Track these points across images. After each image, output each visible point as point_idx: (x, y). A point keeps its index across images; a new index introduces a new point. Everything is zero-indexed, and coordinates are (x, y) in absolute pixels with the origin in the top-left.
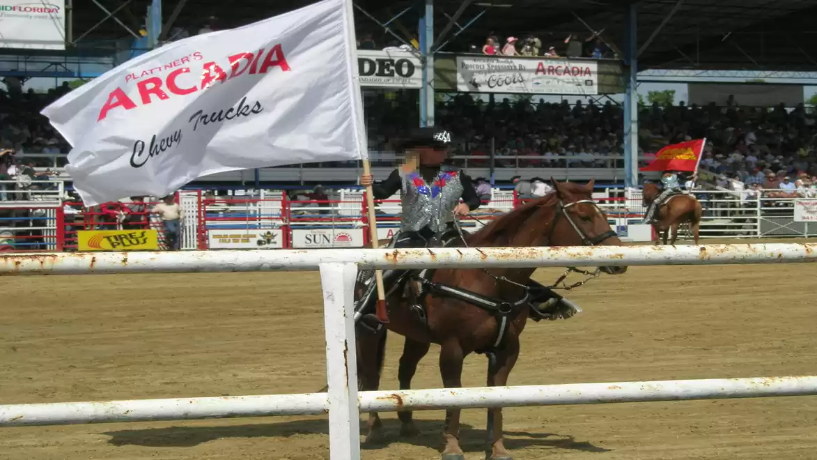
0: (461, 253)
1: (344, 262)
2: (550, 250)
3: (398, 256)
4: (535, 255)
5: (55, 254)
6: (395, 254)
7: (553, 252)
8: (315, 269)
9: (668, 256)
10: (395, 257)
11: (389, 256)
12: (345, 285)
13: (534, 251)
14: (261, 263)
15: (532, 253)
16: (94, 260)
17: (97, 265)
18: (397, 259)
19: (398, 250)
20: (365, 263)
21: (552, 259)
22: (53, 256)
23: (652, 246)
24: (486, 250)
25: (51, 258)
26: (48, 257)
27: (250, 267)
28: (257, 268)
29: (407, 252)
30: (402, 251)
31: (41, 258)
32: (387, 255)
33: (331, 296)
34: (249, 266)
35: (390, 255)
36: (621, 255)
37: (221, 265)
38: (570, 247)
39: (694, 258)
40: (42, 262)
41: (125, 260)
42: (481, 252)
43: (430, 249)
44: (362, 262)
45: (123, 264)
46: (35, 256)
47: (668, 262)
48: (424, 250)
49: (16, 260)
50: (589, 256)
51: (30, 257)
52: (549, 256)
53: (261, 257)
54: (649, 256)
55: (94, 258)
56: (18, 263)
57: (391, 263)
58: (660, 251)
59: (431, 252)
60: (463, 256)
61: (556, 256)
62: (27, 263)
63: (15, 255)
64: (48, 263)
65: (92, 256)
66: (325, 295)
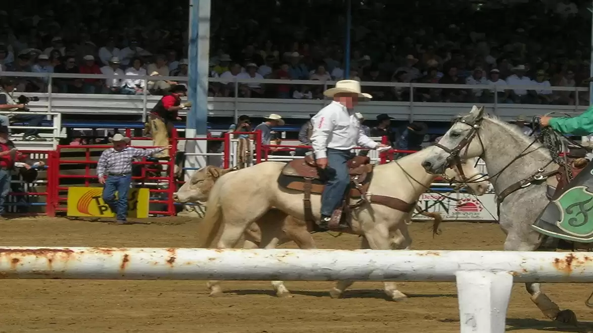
1: (493, 271)
3: (574, 263)
5: (71, 248)
6: (570, 260)
8: (451, 279)
10: (569, 264)
11: (560, 264)
12: (493, 303)
14: (372, 268)
16: (126, 259)
17: (131, 266)
18: (572, 268)
19: (575, 254)
20: (525, 273)
22: (68, 252)
25: (65, 254)
26: (60, 254)
27: (356, 275)
29: (586, 258)
30: (580, 255)
31: (50, 255)
32: (557, 261)
33: (471, 319)
34: (354, 273)
35: (562, 262)
37: (312, 270)
40: (50, 261)
41: (171, 261)
44: (519, 270)
45: (169, 266)
46: (41, 252)
49: (14, 256)
51: (34, 252)
53: (371, 261)
55: (126, 256)
56: (16, 261)
57: (562, 273)
62: (29, 262)
63: (12, 248)
64: (60, 261)
65: (123, 253)
66: (463, 319)
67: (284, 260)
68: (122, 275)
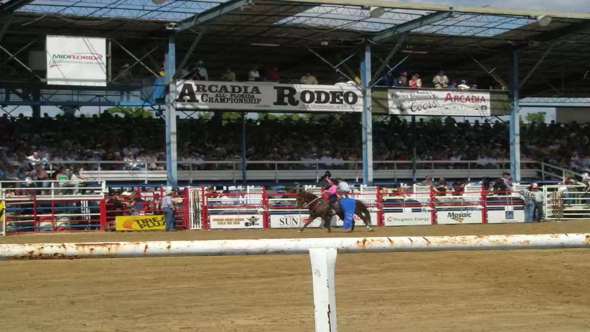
0: (412, 241)
1: (327, 248)
2: (476, 238)
3: (366, 243)
4: (465, 242)
5: (119, 243)
6: (364, 241)
7: (478, 239)
8: (307, 252)
9: (562, 242)
10: (364, 243)
11: (360, 243)
12: (328, 264)
14: (267, 248)
15: (464, 240)
16: (146, 247)
17: (150, 250)
18: (366, 245)
19: (367, 238)
20: (343, 248)
21: (478, 245)
23: (551, 235)
24: (430, 238)
25: (116, 246)
26: (114, 245)
28: (264, 253)
29: (372, 240)
30: (369, 239)
31: (109, 246)
32: (358, 242)
33: (318, 272)
34: (258, 251)
36: (528, 242)
37: (238, 250)
38: (491, 236)
39: (582, 243)
40: (109, 249)
41: (169, 247)
42: (426, 240)
44: (340, 247)
45: (168, 250)
46: (104, 245)
47: (563, 246)
48: (385, 239)
49: (91, 247)
50: (505, 242)
51: (101, 245)
52: (476, 242)
53: (268, 244)
54: (548, 242)
55: (147, 246)
56: (92, 249)
57: (361, 248)
58: (557, 238)
59: (390, 240)
60: (413, 243)
61: (481, 242)
62: (99, 250)
63: (90, 243)
64: (114, 249)
65: (145, 244)
66: (314, 272)
67: (224, 245)
68: (145, 255)
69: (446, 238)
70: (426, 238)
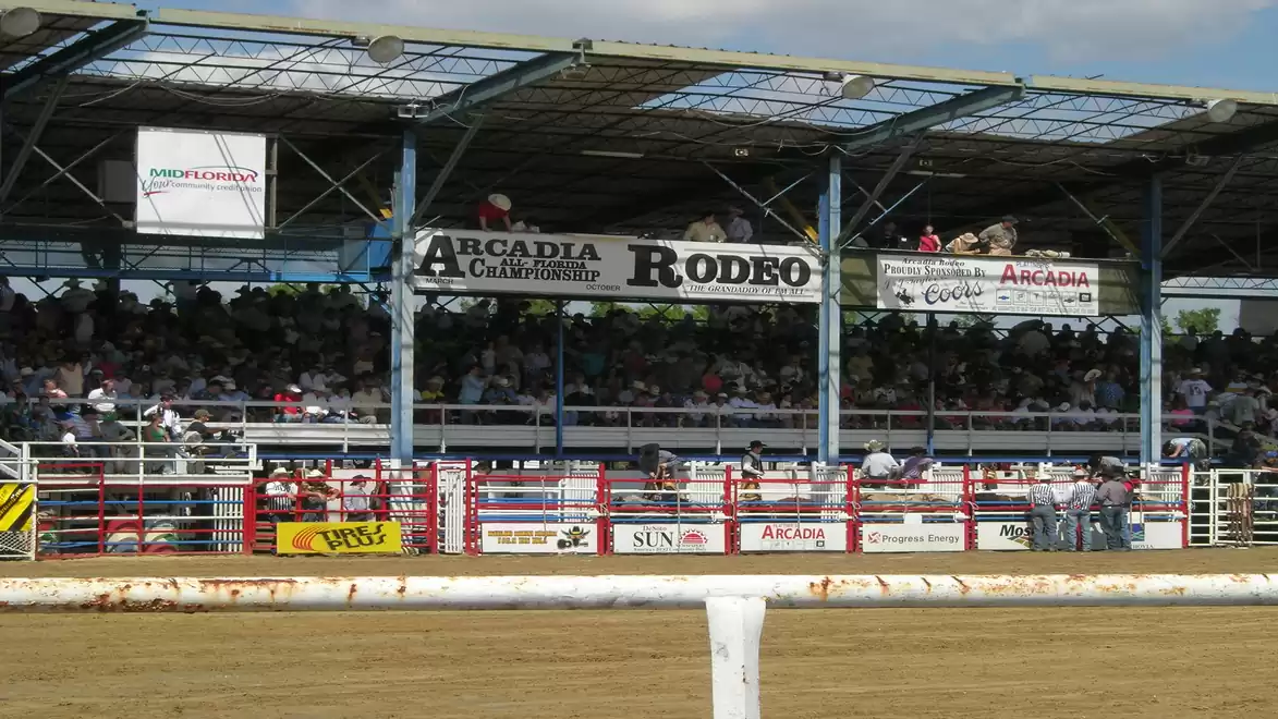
0: (929, 584)
1: (745, 597)
2: (1068, 580)
3: (830, 587)
4: (1045, 589)
5: (294, 578)
6: (825, 584)
7: (1073, 583)
8: (701, 606)
9: (1255, 591)
10: (825, 588)
11: (815, 588)
12: (746, 632)
13: (1044, 581)
14: (613, 595)
15: (1042, 585)
16: (353, 589)
17: (359, 596)
18: (828, 592)
19: (830, 577)
20: (778, 598)
21: (1073, 594)
22: (291, 582)
23: (1232, 575)
24: (968, 579)
25: (288, 585)
26: (282, 585)
27: (598, 603)
28: (608, 605)
29: (843, 582)
30: (836, 579)
31: (272, 585)
32: (812, 585)
33: (723, 649)
34: (595, 600)
35: (818, 585)
36: (1182, 590)
37: (552, 598)
38: (1100, 576)
40: (273, 592)
41: (402, 590)
42: (961, 582)
43: (881, 576)
44: (773, 595)
45: (399, 595)
46: (263, 582)
47: (1256, 601)
48: (871, 579)
49: (234, 587)
50: (1130, 590)
51: (255, 583)
52: (1068, 590)
53: (615, 587)
54: (1225, 591)
55: (354, 586)
56: (235, 592)
57: (818, 598)
58: (1243, 583)
59: (881, 582)
60: (932, 589)
61: (1079, 590)
62: (250, 593)
63: (232, 579)
64: (283, 592)
65: (351, 583)
66: (714, 648)
67: (522, 587)
68: (349, 606)
69: (1003, 580)
70: (961, 578)
